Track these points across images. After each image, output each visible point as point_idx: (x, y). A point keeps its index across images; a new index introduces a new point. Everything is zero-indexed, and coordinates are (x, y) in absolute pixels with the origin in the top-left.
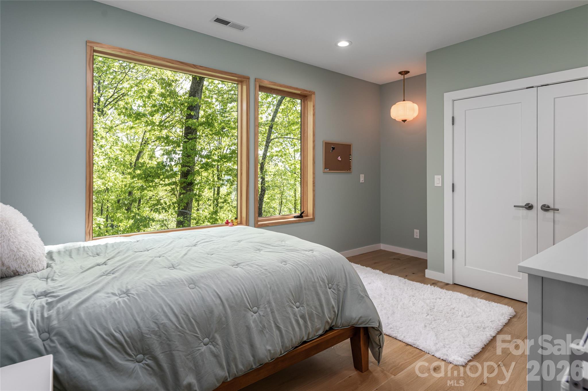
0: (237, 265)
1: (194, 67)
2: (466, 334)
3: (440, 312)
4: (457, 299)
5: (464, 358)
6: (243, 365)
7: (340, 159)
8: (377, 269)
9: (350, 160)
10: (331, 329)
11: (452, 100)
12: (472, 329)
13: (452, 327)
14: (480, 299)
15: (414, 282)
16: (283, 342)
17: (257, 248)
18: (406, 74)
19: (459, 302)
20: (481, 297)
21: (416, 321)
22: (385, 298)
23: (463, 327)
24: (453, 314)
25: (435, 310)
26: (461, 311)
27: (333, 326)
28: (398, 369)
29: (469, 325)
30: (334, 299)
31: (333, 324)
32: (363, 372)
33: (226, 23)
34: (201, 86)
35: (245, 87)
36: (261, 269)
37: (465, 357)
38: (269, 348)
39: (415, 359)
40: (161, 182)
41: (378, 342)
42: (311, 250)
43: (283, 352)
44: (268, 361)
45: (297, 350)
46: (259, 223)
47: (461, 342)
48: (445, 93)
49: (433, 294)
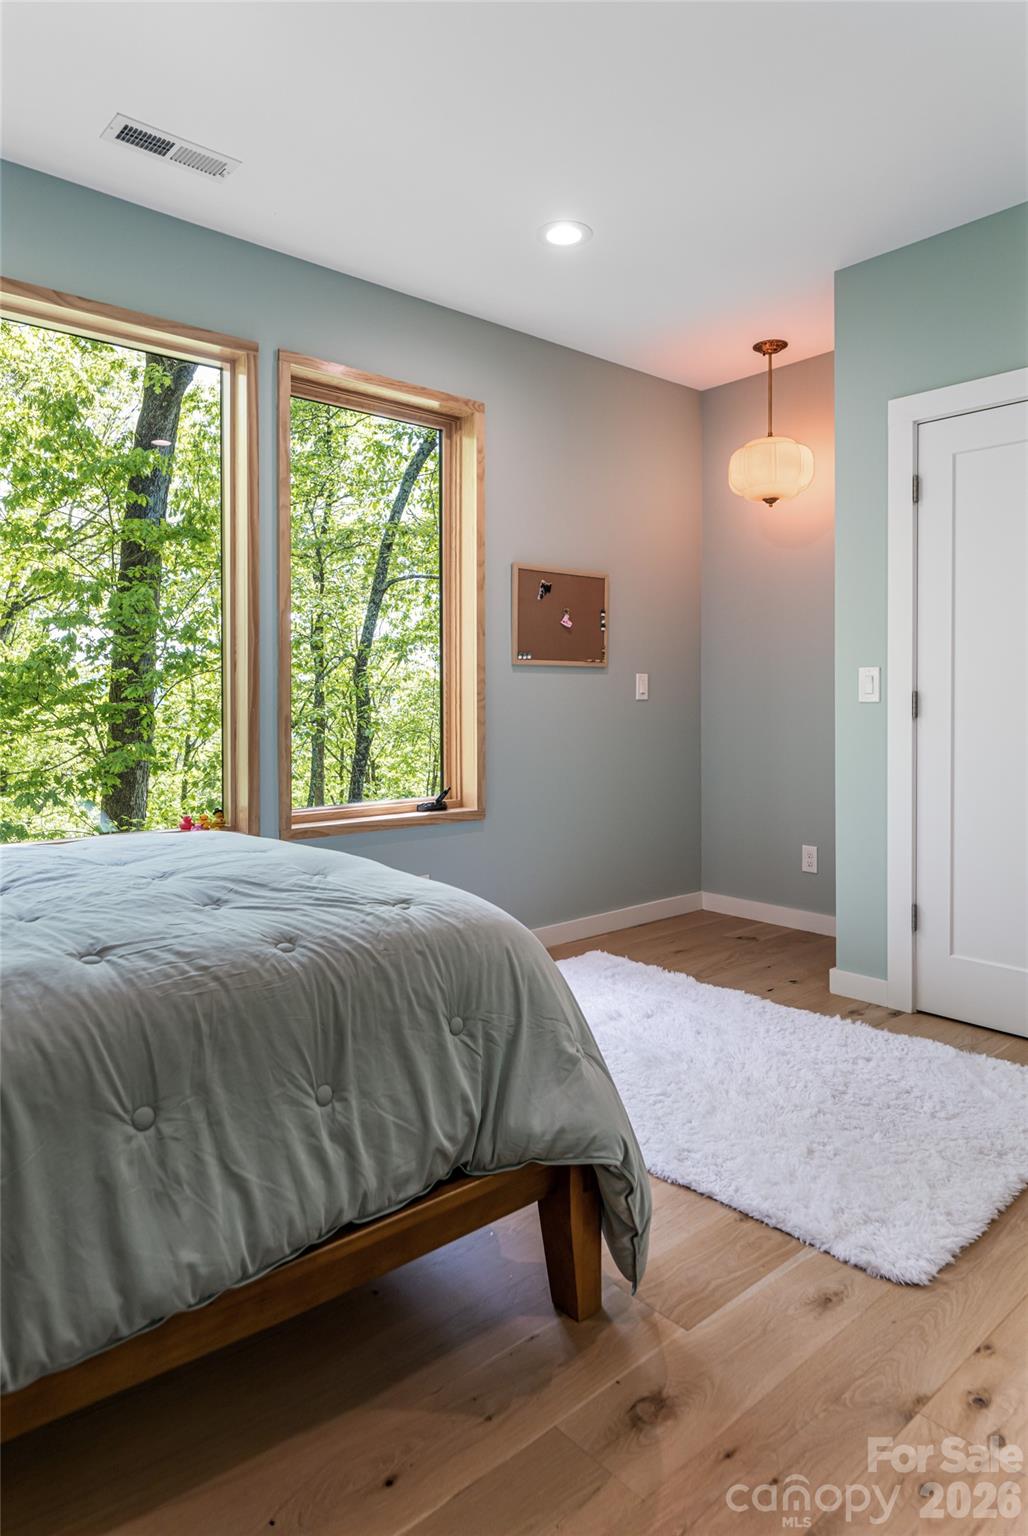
0: (102, 952)
1: (55, 297)
2: (939, 1176)
3: (864, 1105)
4: (923, 1059)
5: (928, 1260)
6: (77, 1325)
7: (569, 624)
8: (680, 971)
9: (603, 626)
10: (458, 1175)
11: (915, 422)
12: (962, 1159)
13: (897, 1153)
14: (994, 1059)
15: (792, 1009)
16: (252, 1233)
17: (210, 897)
18: (776, 351)
19: (927, 1071)
20: (997, 1052)
21: (783, 1134)
22: (692, 1061)
23: (933, 1151)
24: (903, 1108)
25: (848, 1098)
26: (930, 1097)
27: (465, 1165)
28: (698, 1304)
29: (952, 1144)
30: (471, 1069)
31: (463, 1160)
32: (580, 1318)
33: (159, 146)
34: (173, 417)
35: (242, 380)
36: (187, 968)
37: (931, 1254)
38: (189, 1256)
39: (763, 1266)
40: (46, 716)
41: (624, 1217)
42: (404, 901)
43: (251, 1269)
44: (181, 1307)
45: (315, 1257)
46: (294, 827)
47: (921, 1202)
48: (892, 399)
49: (846, 1045)
